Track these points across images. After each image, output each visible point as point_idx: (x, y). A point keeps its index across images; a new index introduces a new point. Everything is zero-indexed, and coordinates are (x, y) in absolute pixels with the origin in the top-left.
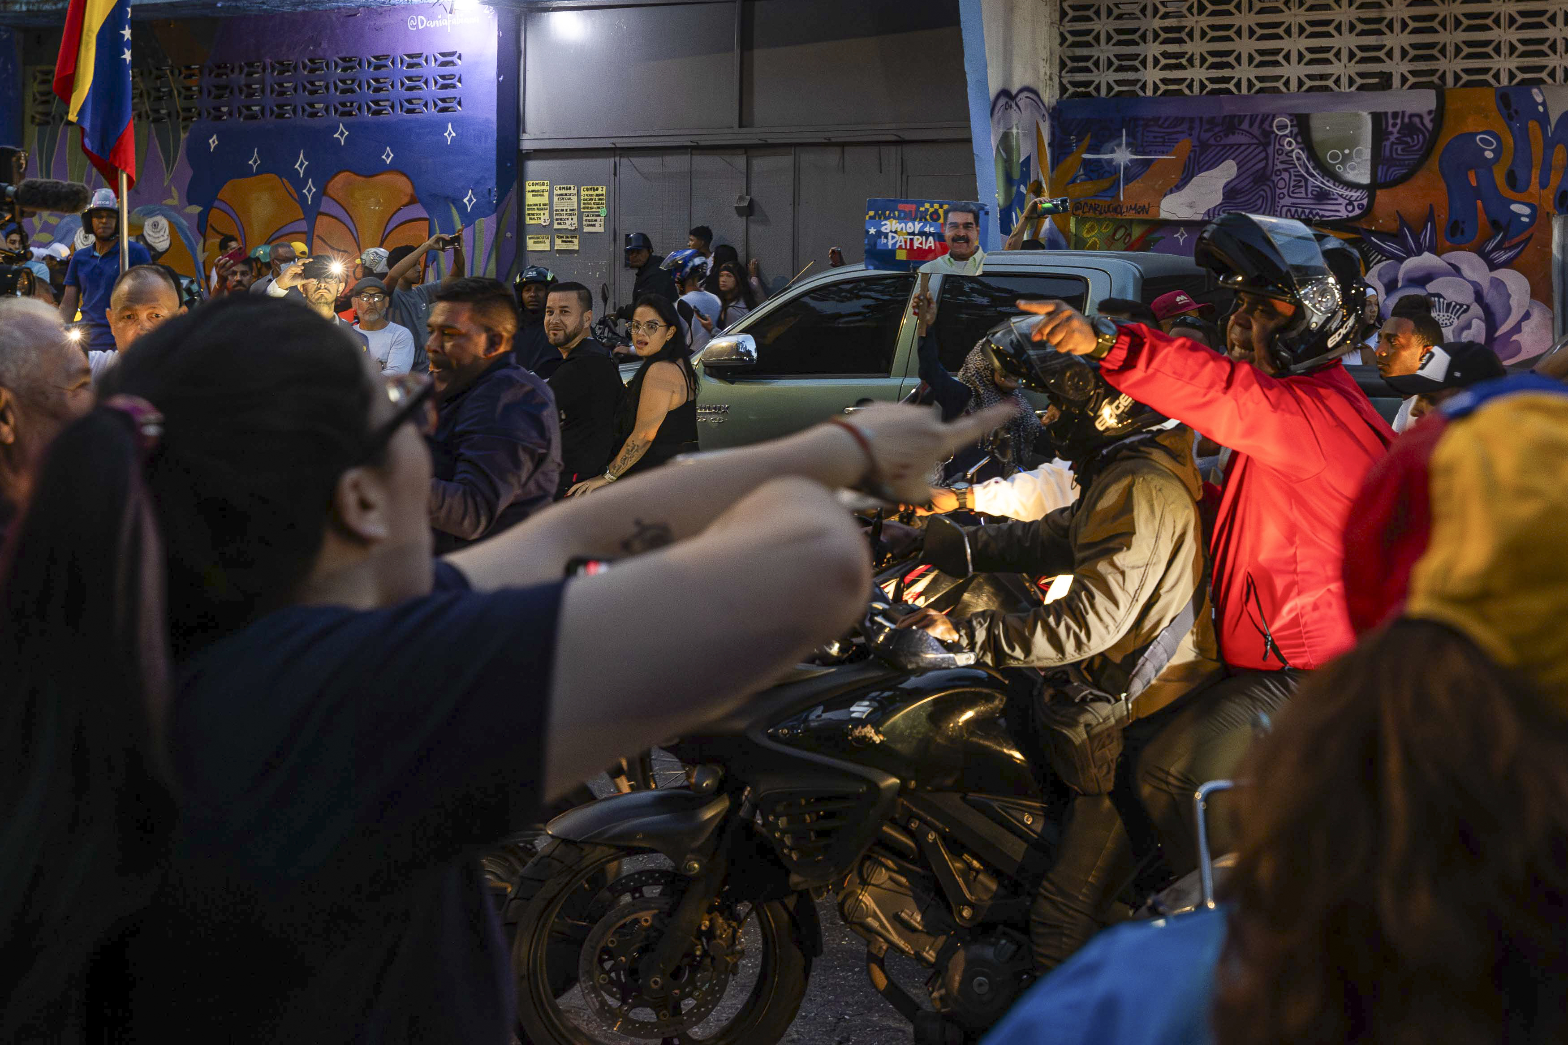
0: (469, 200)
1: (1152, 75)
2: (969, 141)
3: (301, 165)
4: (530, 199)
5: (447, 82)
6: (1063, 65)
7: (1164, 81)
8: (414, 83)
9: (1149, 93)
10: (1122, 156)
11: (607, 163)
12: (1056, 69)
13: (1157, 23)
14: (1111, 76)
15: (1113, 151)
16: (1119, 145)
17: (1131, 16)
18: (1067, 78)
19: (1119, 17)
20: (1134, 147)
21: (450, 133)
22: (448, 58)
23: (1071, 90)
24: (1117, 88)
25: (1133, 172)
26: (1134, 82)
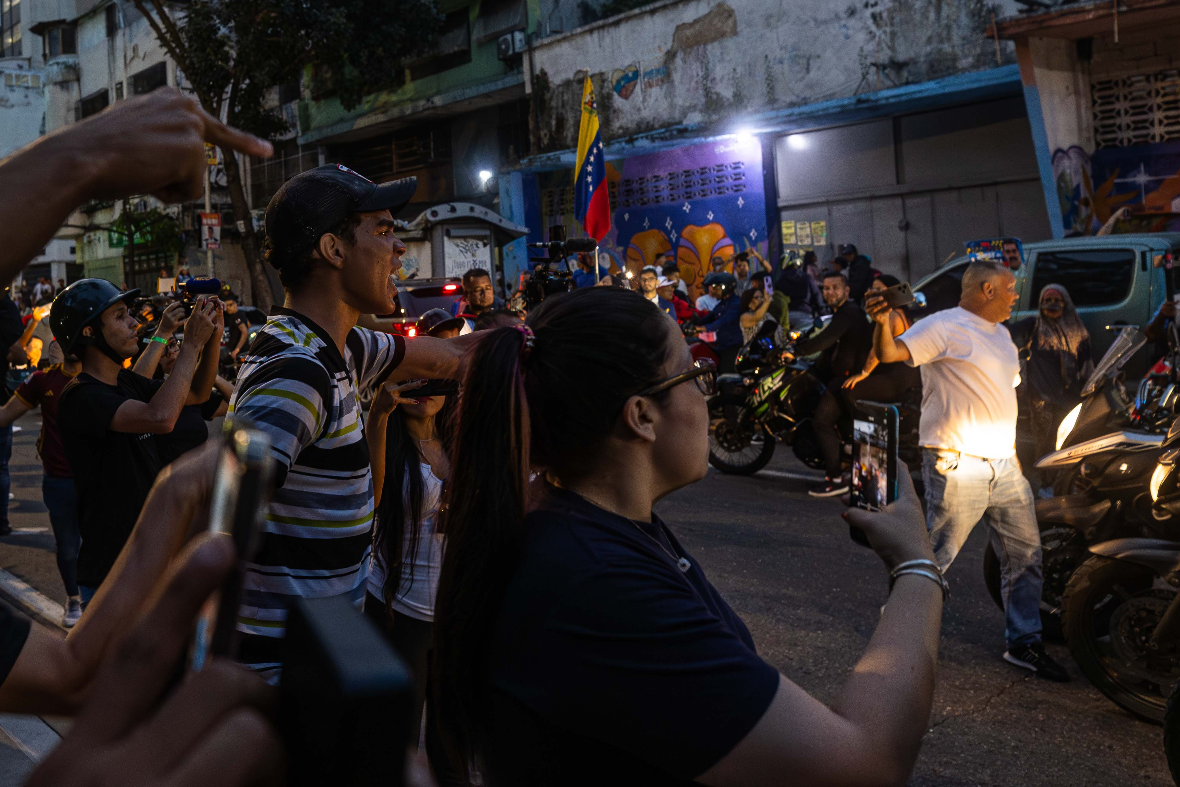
0: (753, 234)
1: (1158, 130)
2: (1038, 179)
3: (668, 224)
4: (785, 231)
5: (738, 177)
6: (1096, 131)
7: (1168, 133)
8: (721, 179)
9: (1158, 140)
10: (1142, 178)
11: (824, 210)
12: (1092, 134)
13: (1159, 100)
14: (1130, 134)
15: (1135, 176)
16: (1139, 172)
17: (1141, 98)
18: (1099, 138)
19: (1133, 99)
20: (1148, 172)
21: (741, 202)
22: (737, 165)
23: (1103, 144)
24: (1134, 140)
25: (1149, 188)
26: (1147, 136)
